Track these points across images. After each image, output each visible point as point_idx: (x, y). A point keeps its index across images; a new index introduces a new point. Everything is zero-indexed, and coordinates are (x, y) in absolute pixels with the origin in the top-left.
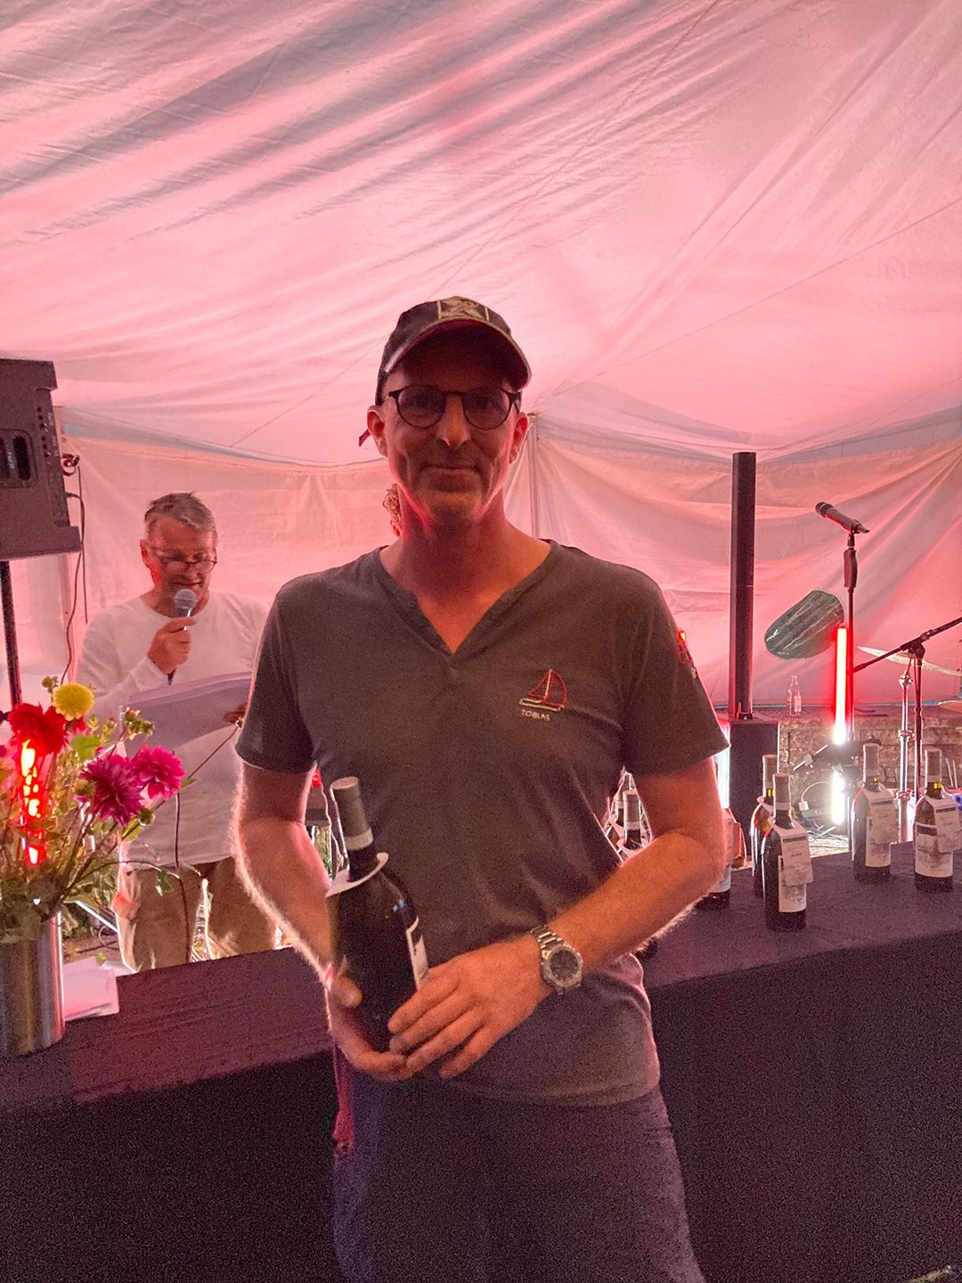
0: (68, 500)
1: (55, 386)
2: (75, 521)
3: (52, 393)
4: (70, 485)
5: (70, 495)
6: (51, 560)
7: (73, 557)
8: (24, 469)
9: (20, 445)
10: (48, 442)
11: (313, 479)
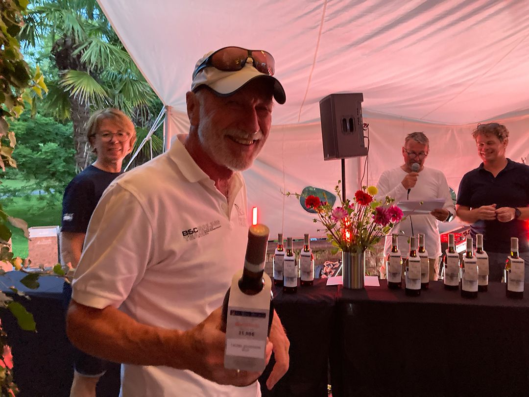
0: (365, 139)
1: (363, 101)
2: (366, 146)
3: (362, 103)
4: (365, 133)
5: (365, 137)
6: (355, 159)
7: (363, 158)
8: (352, 129)
9: (351, 121)
10: (360, 118)
11: (452, 131)
